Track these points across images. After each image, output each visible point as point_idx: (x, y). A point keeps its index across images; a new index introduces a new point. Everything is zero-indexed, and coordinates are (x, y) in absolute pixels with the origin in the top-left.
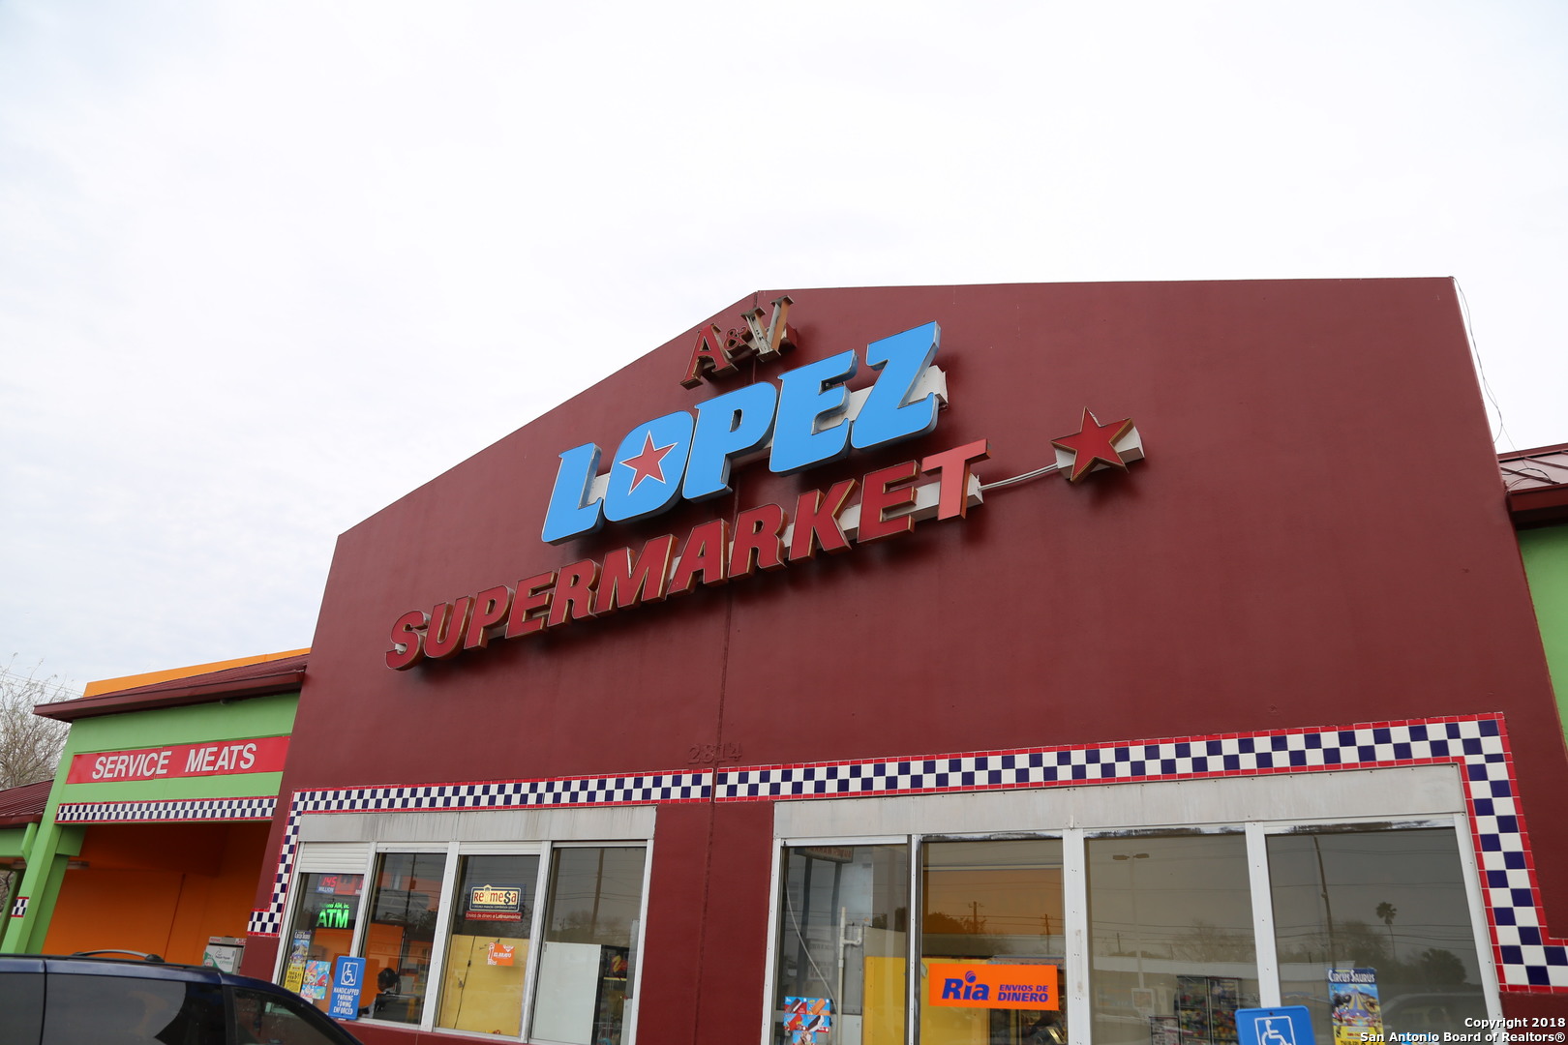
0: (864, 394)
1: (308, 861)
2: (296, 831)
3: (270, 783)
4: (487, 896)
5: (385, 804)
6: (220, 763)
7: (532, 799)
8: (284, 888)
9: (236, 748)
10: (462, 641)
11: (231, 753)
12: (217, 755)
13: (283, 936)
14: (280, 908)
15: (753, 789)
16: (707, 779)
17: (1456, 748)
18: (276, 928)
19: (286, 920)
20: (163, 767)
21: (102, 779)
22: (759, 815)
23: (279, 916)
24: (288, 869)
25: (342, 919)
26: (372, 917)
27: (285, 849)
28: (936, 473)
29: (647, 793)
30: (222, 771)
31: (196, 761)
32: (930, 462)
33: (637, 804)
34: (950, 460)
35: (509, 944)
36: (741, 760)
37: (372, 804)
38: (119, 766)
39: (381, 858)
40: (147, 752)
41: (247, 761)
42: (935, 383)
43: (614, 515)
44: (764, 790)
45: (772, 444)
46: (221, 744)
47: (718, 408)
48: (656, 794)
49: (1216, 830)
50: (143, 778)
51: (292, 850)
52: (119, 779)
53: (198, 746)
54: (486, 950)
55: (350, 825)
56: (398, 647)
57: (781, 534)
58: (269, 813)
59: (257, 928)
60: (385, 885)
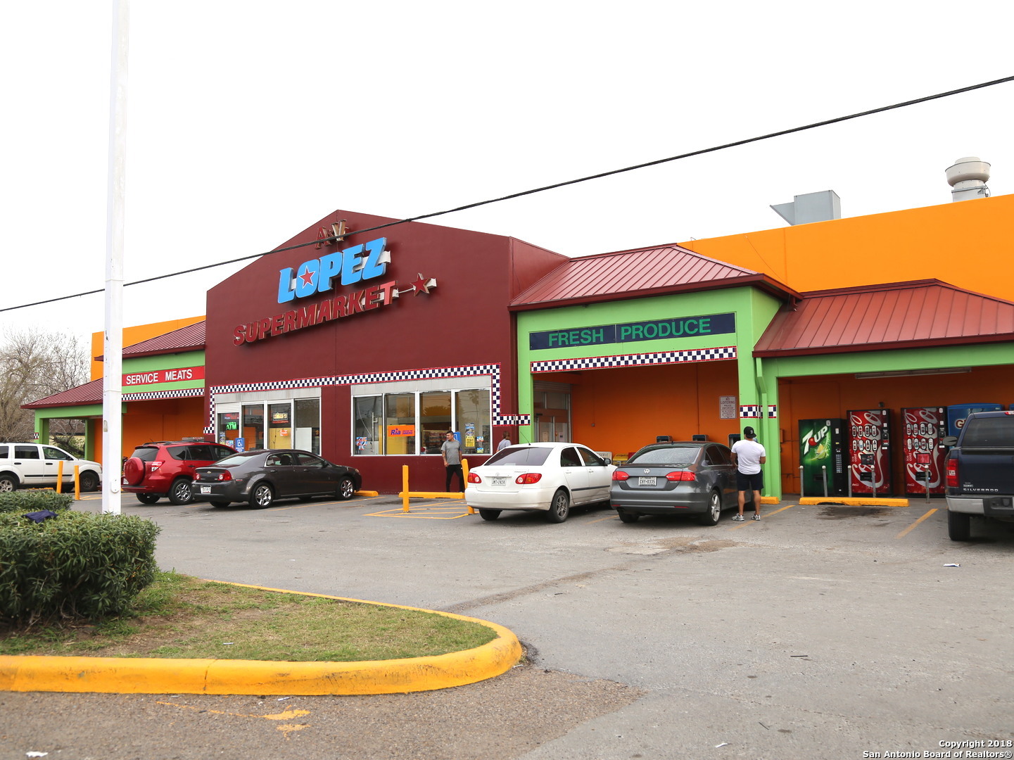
0: (366, 259)
1: (219, 409)
2: (213, 400)
3: (201, 383)
4: (278, 416)
6: (179, 377)
7: (286, 386)
8: (213, 419)
9: (184, 371)
10: (258, 336)
11: (182, 373)
12: (177, 374)
13: (216, 434)
14: (213, 425)
15: (345, 381)
16: (333, 379)
17: (491, 371)
18: (213, 431)
19: (216, 429)
20: (156, 379)
21: (131, 385)
22: (346, 389)
23: (213, 428)
24: (213, 413)
25: (234, 427)
26: (245, 425)
27: (211, 406)
28: (383, 290)
29: (318, 383)
30: (180, 380)
31: (169, 376)
32: (382, 286)
33: (316, 387)
34: (386, 286)
35: (286, 430)
36: (342, 373)
37: (238, 390)
38: (137, 379)
39: (244, 407)
40: (148, 373)
41: (189, 376)
42: (386, 257)
43: (299, 296)
44: (348, 382)
45: (342, 274)
46: (178, 370)
47: (327, 259)
48: (321, 384)
49: (446, 391)
50: (148, 383)
51: (213, 406)
52: (138, 384)
53: (169, 371)
54: (280, 432)
55: (232, 397)
56: (237, 338)
57: (346, 305)
58: (202, 394)
59: (207, 432)
60: (246, 414)
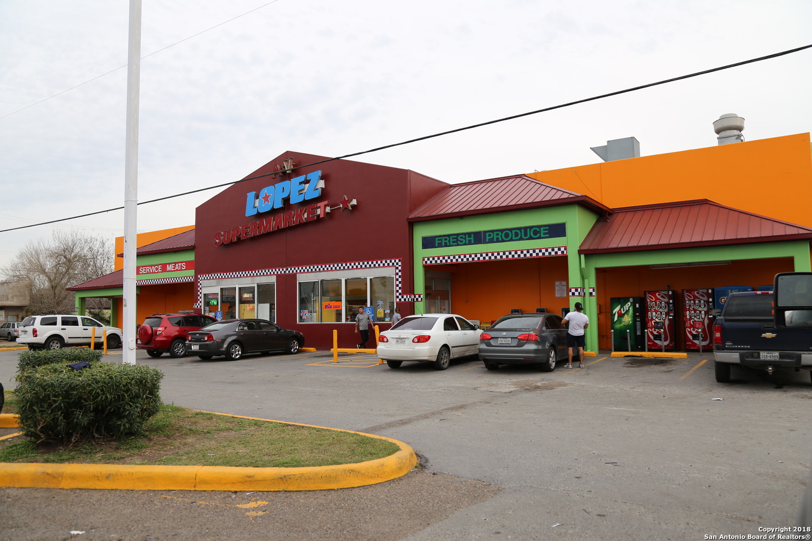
0: (307, 186)
1: (205, 291)
2: (201, 284)
3: (192, 273)
4: (246, 296)
5: (220, 277)
6: (176, 268)
7: (252, 275)
8: (200, 298)
9: (180, 264)
10: (232, 240)
11: (179, 265)
12: (175, 266)
13: (202, 308)
14: (200, 302)
15: (293, 271)
16: (285, 269)
17: (395, 264)
18: (200, 306)
19: (202, 304)
20: (160, 270)
21: (143, 274)
22: (294, 276)
23: (200, 304)
24: (201, 293)
25: (215, 303)
26: (222, 302)
27: (199, 289)
28: (319, 207)
29: (274, 273)
30: (177, 270)
31: (169, 268)
32: (319, 205)
33: (272, 275)
34: (322, 204)
35: (251, 305)
36: (291, 266)
37: (217, 277)
38: (147, 270)
39: (222, 289)
40: (155, 266)
41: (184, 267)
42: (322, 184)
43: (260, 211)
44: (295, 271)
45: (290, 197)
46: (175, 263)
47: (280, 186)
48: (276, 273)
49: (362, 279)
50: (155, 273)
51: (200, 289)
52: (148, 273)
53: (169, 264)
54: (248, 307)
55: (213, 282)
56: (217, 241)
57: (293, 218)
58: (192, 280)
59: (196, 307)
60: (224, 294)
